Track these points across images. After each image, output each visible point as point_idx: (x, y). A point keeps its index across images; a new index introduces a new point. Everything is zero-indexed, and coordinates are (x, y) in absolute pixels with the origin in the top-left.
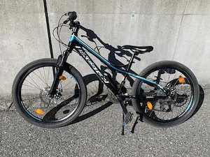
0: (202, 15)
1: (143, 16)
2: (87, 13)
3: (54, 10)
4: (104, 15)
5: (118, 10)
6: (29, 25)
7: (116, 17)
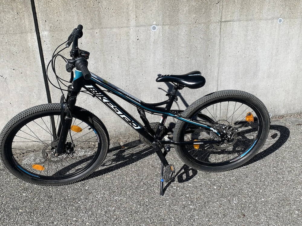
0: (247, 20)
1: (167, 27)
2: (92, 29)
3: (48, 28)
4: (115, 30)
5: (133, 23)
6: (14, 49)
7: (132, 31)
